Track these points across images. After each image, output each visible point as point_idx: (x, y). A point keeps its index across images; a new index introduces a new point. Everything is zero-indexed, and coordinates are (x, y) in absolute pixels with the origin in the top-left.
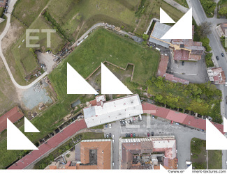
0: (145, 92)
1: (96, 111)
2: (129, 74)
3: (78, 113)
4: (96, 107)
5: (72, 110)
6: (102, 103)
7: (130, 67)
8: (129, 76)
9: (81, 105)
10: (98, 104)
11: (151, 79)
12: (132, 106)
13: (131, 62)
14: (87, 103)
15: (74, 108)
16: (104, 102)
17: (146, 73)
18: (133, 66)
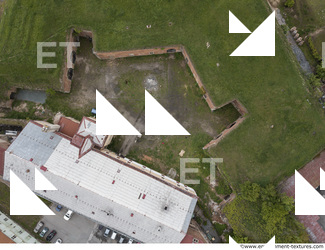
0: (218, 201)
1: (55, 155)
2: (213, 126)
3: (14, 122)
4: (64, 143)
5: (8, 104)
6: (88, 145)
7: (229, 112)
8: (210, 131)
9: (40, 109)
10: (78, 141)
11: (263, 185)
12: (157, 217)
13: (245, 103)
14: (58, 116)
15: (16, 102)
16: (96, 148)
17: (263, 159)
18: (238, 115)
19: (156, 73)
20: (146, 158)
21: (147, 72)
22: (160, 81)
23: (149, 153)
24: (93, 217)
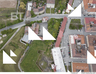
0: (50, 46)
2: (42, 53)
4: (57, 69)
6: (55, 66)
8: (43, 52)
10: (55, 68)
11: (45, 43)
12: (56, 52)
13: (37, 51)
16: (54, 65)
17: (42, 45)
18: (39, 51)
19: (41, 65)
20: (52, 58)
21: (41, 66)
22: (41, 63)
23: (51, 58)
24: (62, 59)
